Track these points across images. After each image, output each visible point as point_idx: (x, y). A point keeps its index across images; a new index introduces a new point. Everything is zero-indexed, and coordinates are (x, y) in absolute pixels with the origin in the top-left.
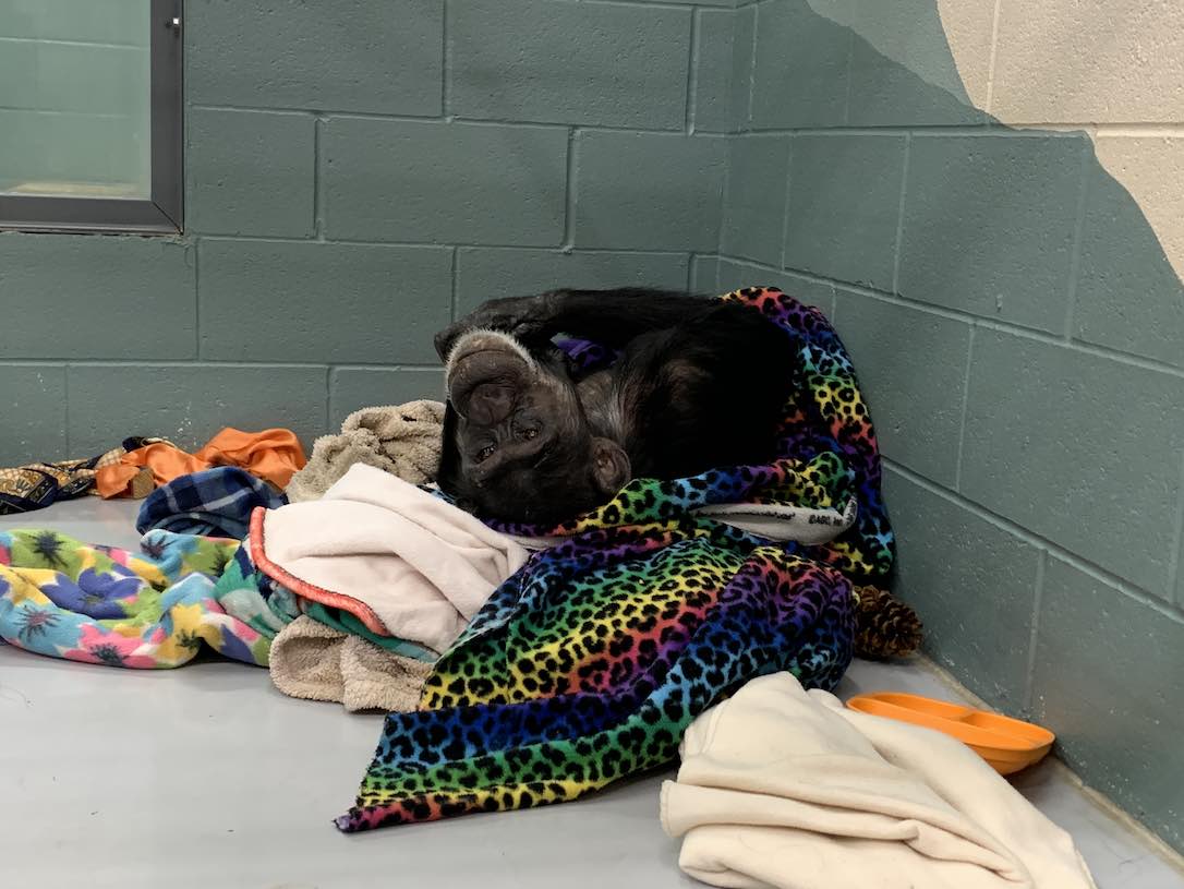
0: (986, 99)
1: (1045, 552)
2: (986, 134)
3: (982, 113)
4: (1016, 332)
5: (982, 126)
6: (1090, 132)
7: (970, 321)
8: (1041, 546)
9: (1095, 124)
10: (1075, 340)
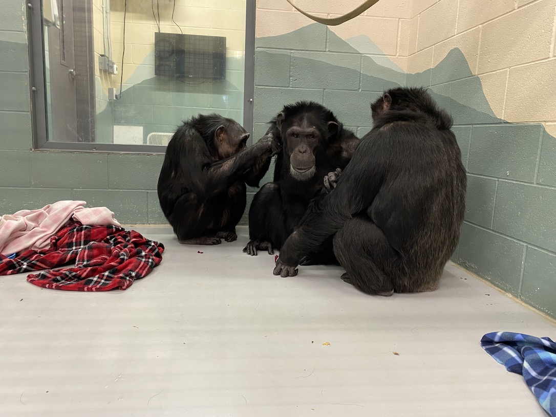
0: (502, 115)
1: (527, 246)
2: (502, 125)
3: (501, 119)
4: (514, 182)
5: (500, 123)
6: (543, 124)
7: (496, 179)
8: (525, 244)
9: (545, 121)
10: (537, 184)
